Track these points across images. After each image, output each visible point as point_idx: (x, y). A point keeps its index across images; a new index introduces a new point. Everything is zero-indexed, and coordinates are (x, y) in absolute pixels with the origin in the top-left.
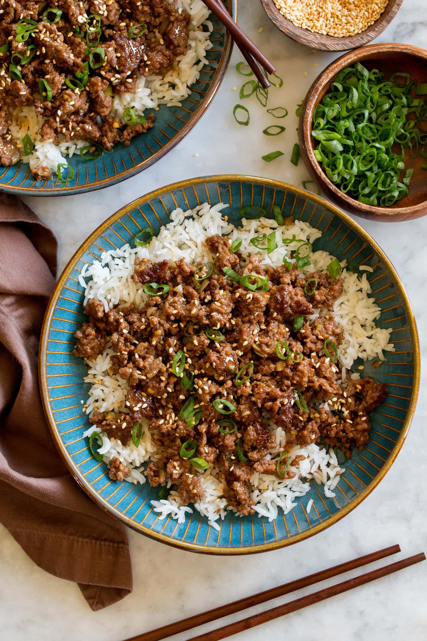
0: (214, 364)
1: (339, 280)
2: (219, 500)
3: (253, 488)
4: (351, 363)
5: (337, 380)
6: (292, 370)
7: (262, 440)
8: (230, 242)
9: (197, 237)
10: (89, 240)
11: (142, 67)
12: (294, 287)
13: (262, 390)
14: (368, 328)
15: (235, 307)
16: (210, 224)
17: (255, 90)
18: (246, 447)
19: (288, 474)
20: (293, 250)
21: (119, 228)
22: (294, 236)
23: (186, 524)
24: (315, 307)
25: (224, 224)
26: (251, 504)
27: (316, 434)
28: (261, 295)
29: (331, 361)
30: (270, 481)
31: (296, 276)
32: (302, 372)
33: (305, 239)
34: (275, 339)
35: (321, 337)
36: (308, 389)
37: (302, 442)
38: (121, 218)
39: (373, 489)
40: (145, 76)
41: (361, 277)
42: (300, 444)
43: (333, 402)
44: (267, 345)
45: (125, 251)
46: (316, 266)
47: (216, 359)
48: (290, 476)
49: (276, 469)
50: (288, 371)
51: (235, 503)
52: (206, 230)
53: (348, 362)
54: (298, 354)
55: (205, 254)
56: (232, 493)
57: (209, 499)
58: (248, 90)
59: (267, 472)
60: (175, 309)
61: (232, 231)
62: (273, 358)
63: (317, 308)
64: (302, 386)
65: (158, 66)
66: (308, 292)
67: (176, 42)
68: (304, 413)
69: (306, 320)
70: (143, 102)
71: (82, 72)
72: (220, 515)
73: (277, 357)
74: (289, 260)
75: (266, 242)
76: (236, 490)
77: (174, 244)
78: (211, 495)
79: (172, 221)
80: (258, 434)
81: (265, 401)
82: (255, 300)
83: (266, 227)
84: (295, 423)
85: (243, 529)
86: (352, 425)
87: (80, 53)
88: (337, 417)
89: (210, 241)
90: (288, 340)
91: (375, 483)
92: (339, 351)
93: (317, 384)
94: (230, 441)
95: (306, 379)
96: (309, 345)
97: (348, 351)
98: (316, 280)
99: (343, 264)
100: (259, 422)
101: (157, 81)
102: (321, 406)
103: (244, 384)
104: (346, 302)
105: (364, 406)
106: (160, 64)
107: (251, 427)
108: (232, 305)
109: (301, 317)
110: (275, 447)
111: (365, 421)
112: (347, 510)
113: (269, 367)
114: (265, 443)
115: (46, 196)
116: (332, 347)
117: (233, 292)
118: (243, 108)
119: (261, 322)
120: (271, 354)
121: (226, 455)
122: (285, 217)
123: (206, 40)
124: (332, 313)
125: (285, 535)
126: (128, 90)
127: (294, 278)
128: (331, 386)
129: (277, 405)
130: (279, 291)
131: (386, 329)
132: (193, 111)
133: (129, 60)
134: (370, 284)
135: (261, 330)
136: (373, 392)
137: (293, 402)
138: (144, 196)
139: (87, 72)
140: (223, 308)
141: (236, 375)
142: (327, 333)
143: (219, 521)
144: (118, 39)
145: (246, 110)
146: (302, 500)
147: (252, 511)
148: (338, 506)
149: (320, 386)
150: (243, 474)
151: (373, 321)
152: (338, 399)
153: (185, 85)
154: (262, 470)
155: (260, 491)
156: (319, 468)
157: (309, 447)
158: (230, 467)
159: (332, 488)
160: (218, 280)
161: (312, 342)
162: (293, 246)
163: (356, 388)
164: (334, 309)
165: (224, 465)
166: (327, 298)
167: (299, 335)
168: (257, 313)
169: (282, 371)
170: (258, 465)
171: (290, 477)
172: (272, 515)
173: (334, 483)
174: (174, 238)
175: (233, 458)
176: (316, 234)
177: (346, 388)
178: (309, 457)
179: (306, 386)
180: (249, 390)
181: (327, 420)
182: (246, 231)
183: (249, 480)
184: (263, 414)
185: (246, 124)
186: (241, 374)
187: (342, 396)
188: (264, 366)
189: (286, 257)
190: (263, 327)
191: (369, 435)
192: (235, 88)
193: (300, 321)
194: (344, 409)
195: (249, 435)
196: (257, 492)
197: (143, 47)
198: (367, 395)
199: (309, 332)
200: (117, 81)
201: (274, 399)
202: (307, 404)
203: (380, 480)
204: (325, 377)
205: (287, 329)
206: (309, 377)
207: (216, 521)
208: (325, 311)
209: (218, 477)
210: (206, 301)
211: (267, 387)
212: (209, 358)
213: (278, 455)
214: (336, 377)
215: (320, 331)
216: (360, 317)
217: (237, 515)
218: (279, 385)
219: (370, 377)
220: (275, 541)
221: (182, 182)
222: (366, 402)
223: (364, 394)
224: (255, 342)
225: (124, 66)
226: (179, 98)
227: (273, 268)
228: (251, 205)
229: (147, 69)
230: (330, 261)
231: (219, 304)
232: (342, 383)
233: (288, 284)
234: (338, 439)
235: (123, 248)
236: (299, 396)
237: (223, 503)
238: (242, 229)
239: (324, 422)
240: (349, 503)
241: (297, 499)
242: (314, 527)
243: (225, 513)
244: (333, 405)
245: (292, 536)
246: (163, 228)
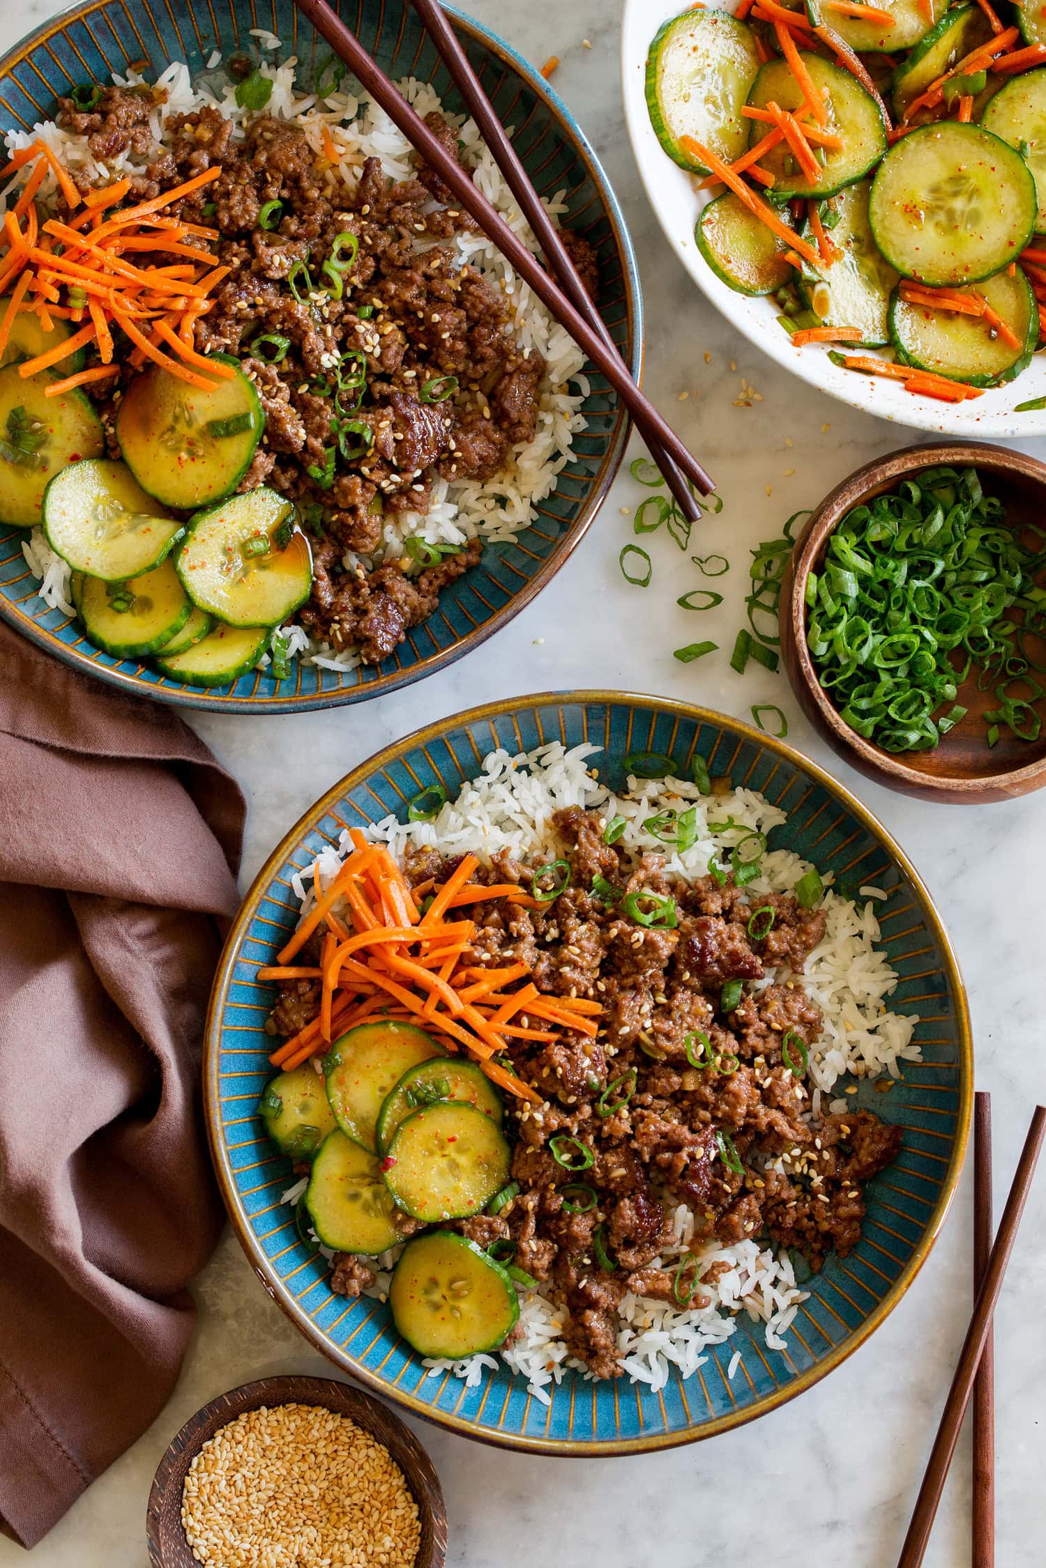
0: (560, 1070)
1: (818, 914)
2: (552, 1344)
3: (622, 1322)
4: (833, 1081)
5: (802, 1113)
6: (715, 1090)
7: (647, 1229)
8: (603, 823)
9: (535, 809)
10: (320, 807)
11: (443, 461)
12: (728, 921)
13: (652, 1128)
14: (871, 1012)
15: (608, 956)
16: (565, 783)
17: (665, 516)
18: (615, 1242)
19: (695, 1299)
20: (727, 846)
21: (378, 783)
22: (731, 819)
23: (481, 1389)
24: (767, 963)
25: (591, 785)
26: (617, 1357)
27: (755, 1221)
28: (662, 935)
29: (793, 1075)
30: (657, 1311)
31: (733, 900)
32: (736, 1095)
33: (752, 825)
34: (685, 1025)
35: (776, 1026)
36: (747, 1127)
37: (727, 1235)
38: (386, 766)
39: (865, 1339)
40: (449, 481)
41: (863, 910)
42: (722, 1240)
43: (792, 1157)
44: (668, 1037)
45: (386, 829)
46: (771, 880)
47: (563, 1060)
48: (698, 1304)
49: (672, 1289)
50: (707, 1091)
51: (585, 1353)
52: (553, 795)
53: (826, 1079)
54: (728, 1058)
55: (550, 844)
56: (580, 1331)
57: (533, 1341)
58: (651, 517)
59: (653, 1294)
60: (488, 951)
61: (607, 799)
62: (679, 1064)
63: (771, 966)
64: (733, 1123)
65: (478, 463)
66: (755, 932)
67: (514, 415)
68: (733, 1176)
69: (747, 990)
70: (442, 532)
71: (321, 467)
72: (553, 1375)
73: (687, 1062)
74: (720, 867)
75: (675, 828)
76: (590, 1328)
77: (487, 820)
78: (538, 1335)
79: (486, 774)
80: (641, 1216)
81: (657, 1149)
82: (649, 945)
83: (676, 796)
84: (715, 1194)
85: (598, 1407)
86: (828, 1206)
87: (320, 427)
88: (799, 1187)
89: (563, 819)
90: (710, 1027)
91: (871, 1328)
92: (810, 1055)
93: (764, 1121)
94: (582, 1227)
95: (742, 1110)
96: (753, 1040)
97: (827, 1056)
98: (772, 911)
99: (827, 880)
100: (643, 1192)
101: (472, 491)
102: (768, 1166)
103: (617, 1113)
104: (830, 958)
105: (853, 1170)
106: (481, 458)
107: (627, 1201)
108: (601, 952)
109: (738, 983)
110: (671, 1244)
111: (854, 1199)
112: (811, 1377)
113: (668, 1081)
114: (652, 1235)
115: (238, 713)
116: (798, 1047)
117: (604, 925)
118: (639, 551)
119: (658, 990)
120: (675, 1056)
121: (572, 1256)
122: (714, 778)
123: (576, 413)
124: (800, 977)
125: (682, 1421)
126: (414, 506)
127: (728, 903)
128: (791, 1127)
129: (681, 1159)
130: (697, 929)
131: (907, 1016)
132: (543, 557)
133: (419, 447)
134: (880, 924)
135: (657, 1005)
136: (873, 1142)
137: (713, 1154)
138: (436, 724)
139: (331, 466)
140: (583, 958)
141: (601, 1094)
142: (789, 1019)
143: (549, 1387)
144: (401, 405)
145: (646, 557)
146: (718, 1351)
147: (619, 1370)
148: (791, 1368)
149: (771, 1126)
150: (605, 1295)
151: (881, 998)
152: (803, 1152)
153: (527, 501)
154: (644, 1290)
155: (635, 1329)
156: (757, 1288)
157: (739, 1246)
158: (579, 1281)
159: (781, 1331)
160: (574, 900)
161: (758, 1036)
162: (729, 837)
163: (840, 1131)
164: (806, 971)
165: (568, 1275)
166: (792, 949)
167: (732, 1019)
168: (650, 972)
169: (694, 1092)
170: (636, 1280)
171: (699, 1306)
172: (658, 1379)
173: (784, 1320)
174: (489, 807)
175: (587, 1261)
176: (775, 817)
177: (820, 1130)
178: (738, 1265)
179: (742, 1123)
180: (626, 1127)
181: (779, 1194)
182: (633, 800)
183: (616, 1308)
184: (652, 1175)
185: (644, 583)
186: (611, 1093)
187: (812, 1146)
188: (659, 1078)
189: (714, 861)
190: (662, 999)
191: (861, 1226)
192: (626, 511)
193: (737, 991)
194: (813, 1173)
195: (623, 1217)
196: (628, 1333)
197: (448, 422)
198: (861, 1147)
199: (753, 1014)
200: (393, 487)
201: (676, 1147)
202: (741, 1160)
203: (881, 1321)
204: (780, 1108)
205: (710, 1007)
206: (748, 1106)
207: (544, 1387)
208: (787, 973)
209: (551, 1297)
210: (548, 938)
211: (663, 1123)
212: (550, 1057)
213: (676, 1259)
214: (801, 1107)
215: (774, 1014)
216: (855, 990)
217: (586, 1377)
218: (688, 1118)
219: (868, 1111)
220: (663, 1433)
221: (514, 699)
222: (859, 1161)
223: (856, 1144)
224: (644, 1029)
225: (410, 458)
226: (513, 527)
227: (685, 880)
228: (646, 751)
229: (454, 467)
230: (802, 874)
231: (577, 951)
232: (812, 1119)
233: (717, 916)
234: (799, 1232)
235: (383, 824)
236: (725, 1143)
237: (559, 1353)
238: (626, 797)
239: (773, 1198)
240: (815, 1364)
241: (709, 1348)
242: (742, 1409)
243: (564, 1372)
244: (793, 1165)
245: (698, 1425)
246: (466, 785)
